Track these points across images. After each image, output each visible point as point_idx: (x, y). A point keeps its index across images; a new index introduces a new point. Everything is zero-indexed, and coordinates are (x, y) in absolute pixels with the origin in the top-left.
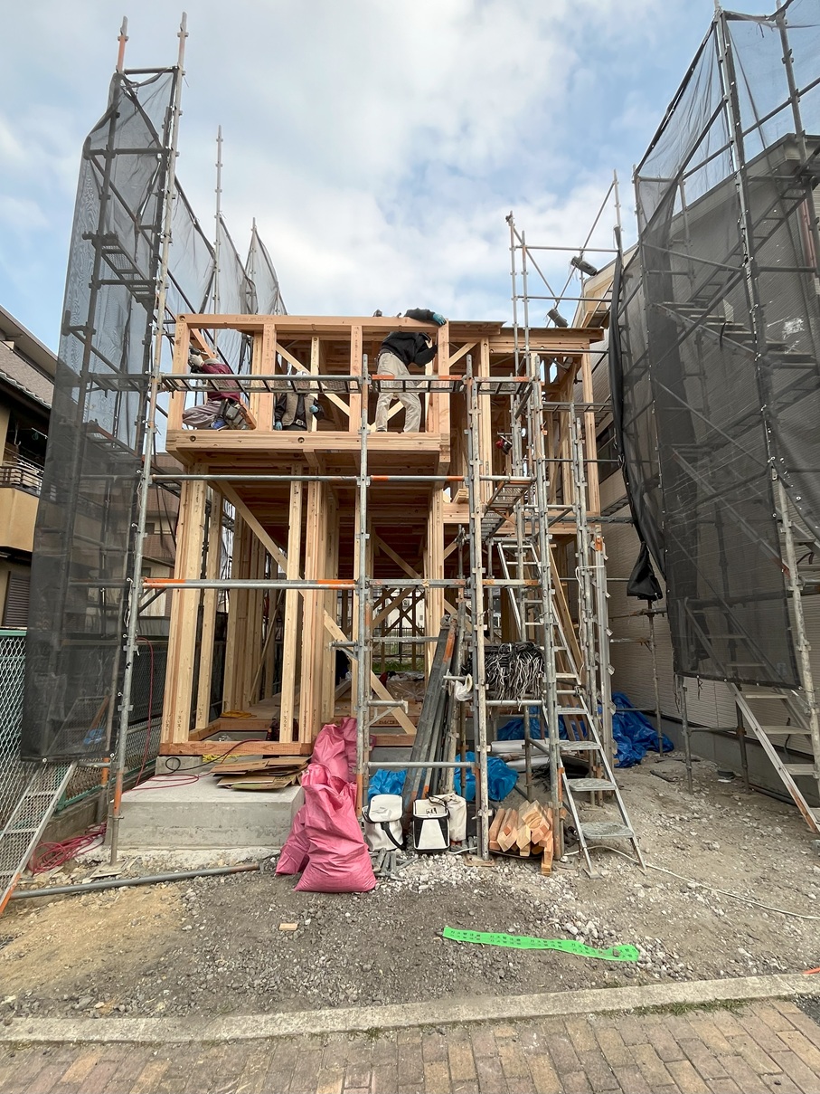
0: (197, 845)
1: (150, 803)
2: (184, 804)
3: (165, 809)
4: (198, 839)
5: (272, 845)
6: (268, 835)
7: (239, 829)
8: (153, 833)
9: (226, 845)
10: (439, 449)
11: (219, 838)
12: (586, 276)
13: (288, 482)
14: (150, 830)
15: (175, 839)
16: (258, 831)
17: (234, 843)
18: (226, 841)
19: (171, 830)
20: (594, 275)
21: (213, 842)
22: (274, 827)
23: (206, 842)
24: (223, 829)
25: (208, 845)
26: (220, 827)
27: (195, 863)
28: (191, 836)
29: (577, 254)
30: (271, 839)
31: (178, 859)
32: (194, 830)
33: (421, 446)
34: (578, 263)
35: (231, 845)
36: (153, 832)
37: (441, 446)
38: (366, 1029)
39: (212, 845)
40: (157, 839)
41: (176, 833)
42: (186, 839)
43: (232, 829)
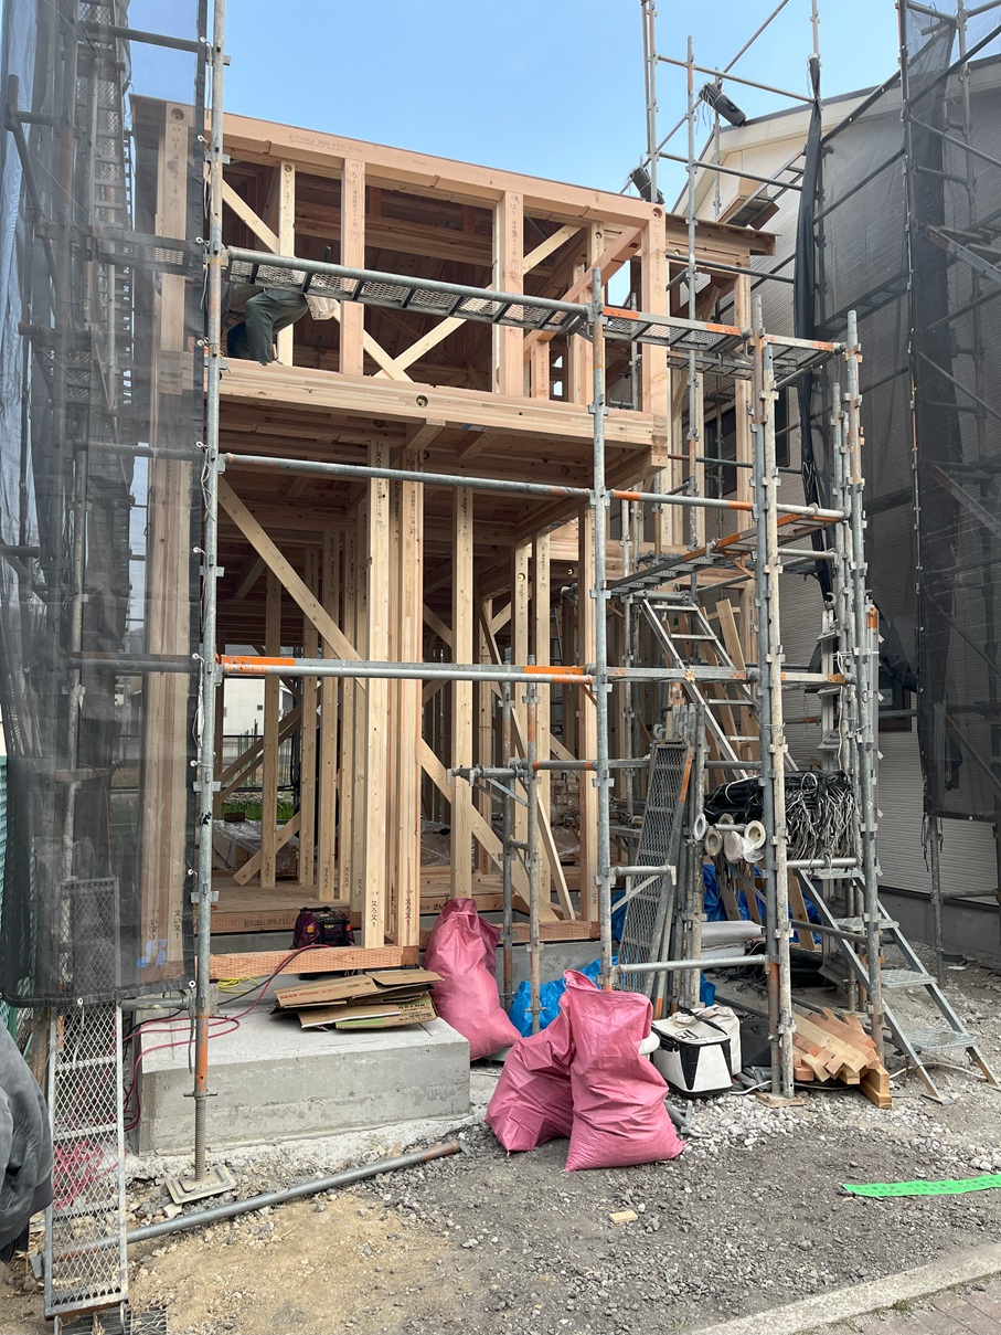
0: (313, 1129)
1: (222, 1066)
2: (286, 1062)
3: (251, 1075)
4: (314, 1118)
5: (441, 1114)
6: (433, 1099)
7: (385, 1095)
8: (232, 1119)
9: (364, 1124)
10: (650, 443)
11: (348, 1113)
12: (724, 122)
13: (366, 478)
14: (226, 1114)
15: (273, 1124)
16: (416, 1094)
17: (376, 1119)
18: (363, 1118)
19: (263, 1109)
20: (740, 125)
21: (340, 1122)
22: (442, 1084)
23: (328, 1124)
24: (357, 1097)
25: (331, 1128)
26: (352, 1094)
27: (334, 1156)
28: (301, 1116)
29: (712, 80)
30: (438, 1106)
31: (300, 1155)
32: (305, 1105)
33: (624, 434)
34: (711, 95)
35: (371, 1123)
36: (230, 1116)
37: (654, 438)
38: (890, 1304)
39: (339, 1126)
40: (240, 1127)
41: (274, 1113)
42: (293, 1123)
43: (372, 1095)
